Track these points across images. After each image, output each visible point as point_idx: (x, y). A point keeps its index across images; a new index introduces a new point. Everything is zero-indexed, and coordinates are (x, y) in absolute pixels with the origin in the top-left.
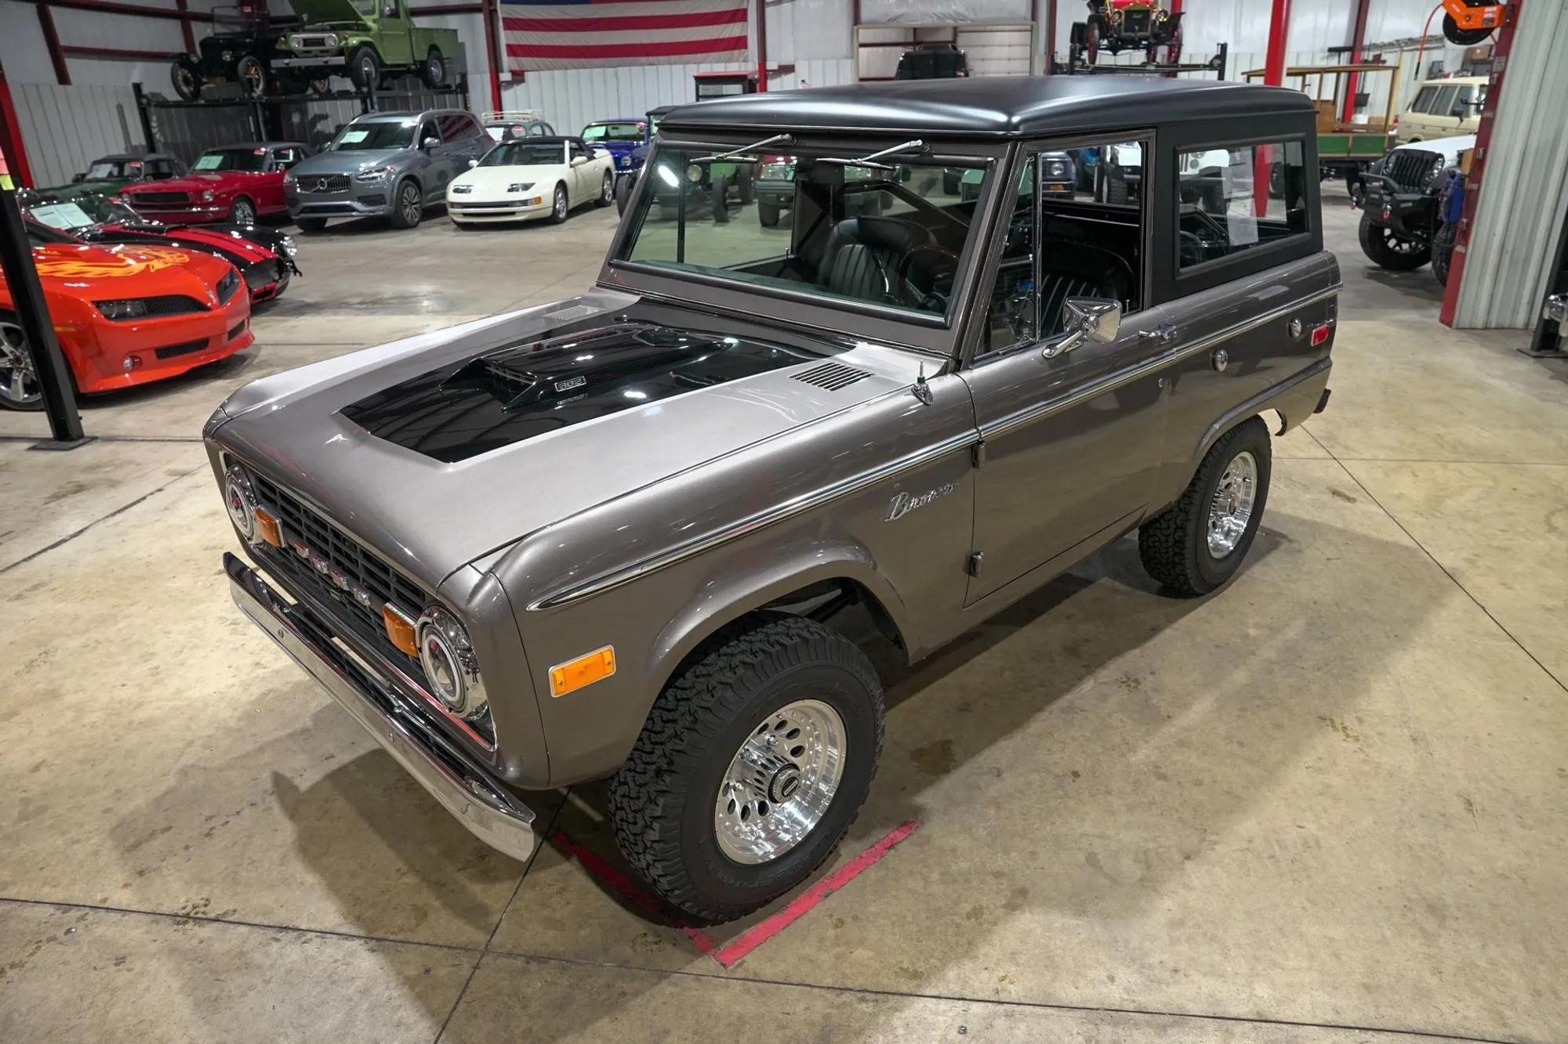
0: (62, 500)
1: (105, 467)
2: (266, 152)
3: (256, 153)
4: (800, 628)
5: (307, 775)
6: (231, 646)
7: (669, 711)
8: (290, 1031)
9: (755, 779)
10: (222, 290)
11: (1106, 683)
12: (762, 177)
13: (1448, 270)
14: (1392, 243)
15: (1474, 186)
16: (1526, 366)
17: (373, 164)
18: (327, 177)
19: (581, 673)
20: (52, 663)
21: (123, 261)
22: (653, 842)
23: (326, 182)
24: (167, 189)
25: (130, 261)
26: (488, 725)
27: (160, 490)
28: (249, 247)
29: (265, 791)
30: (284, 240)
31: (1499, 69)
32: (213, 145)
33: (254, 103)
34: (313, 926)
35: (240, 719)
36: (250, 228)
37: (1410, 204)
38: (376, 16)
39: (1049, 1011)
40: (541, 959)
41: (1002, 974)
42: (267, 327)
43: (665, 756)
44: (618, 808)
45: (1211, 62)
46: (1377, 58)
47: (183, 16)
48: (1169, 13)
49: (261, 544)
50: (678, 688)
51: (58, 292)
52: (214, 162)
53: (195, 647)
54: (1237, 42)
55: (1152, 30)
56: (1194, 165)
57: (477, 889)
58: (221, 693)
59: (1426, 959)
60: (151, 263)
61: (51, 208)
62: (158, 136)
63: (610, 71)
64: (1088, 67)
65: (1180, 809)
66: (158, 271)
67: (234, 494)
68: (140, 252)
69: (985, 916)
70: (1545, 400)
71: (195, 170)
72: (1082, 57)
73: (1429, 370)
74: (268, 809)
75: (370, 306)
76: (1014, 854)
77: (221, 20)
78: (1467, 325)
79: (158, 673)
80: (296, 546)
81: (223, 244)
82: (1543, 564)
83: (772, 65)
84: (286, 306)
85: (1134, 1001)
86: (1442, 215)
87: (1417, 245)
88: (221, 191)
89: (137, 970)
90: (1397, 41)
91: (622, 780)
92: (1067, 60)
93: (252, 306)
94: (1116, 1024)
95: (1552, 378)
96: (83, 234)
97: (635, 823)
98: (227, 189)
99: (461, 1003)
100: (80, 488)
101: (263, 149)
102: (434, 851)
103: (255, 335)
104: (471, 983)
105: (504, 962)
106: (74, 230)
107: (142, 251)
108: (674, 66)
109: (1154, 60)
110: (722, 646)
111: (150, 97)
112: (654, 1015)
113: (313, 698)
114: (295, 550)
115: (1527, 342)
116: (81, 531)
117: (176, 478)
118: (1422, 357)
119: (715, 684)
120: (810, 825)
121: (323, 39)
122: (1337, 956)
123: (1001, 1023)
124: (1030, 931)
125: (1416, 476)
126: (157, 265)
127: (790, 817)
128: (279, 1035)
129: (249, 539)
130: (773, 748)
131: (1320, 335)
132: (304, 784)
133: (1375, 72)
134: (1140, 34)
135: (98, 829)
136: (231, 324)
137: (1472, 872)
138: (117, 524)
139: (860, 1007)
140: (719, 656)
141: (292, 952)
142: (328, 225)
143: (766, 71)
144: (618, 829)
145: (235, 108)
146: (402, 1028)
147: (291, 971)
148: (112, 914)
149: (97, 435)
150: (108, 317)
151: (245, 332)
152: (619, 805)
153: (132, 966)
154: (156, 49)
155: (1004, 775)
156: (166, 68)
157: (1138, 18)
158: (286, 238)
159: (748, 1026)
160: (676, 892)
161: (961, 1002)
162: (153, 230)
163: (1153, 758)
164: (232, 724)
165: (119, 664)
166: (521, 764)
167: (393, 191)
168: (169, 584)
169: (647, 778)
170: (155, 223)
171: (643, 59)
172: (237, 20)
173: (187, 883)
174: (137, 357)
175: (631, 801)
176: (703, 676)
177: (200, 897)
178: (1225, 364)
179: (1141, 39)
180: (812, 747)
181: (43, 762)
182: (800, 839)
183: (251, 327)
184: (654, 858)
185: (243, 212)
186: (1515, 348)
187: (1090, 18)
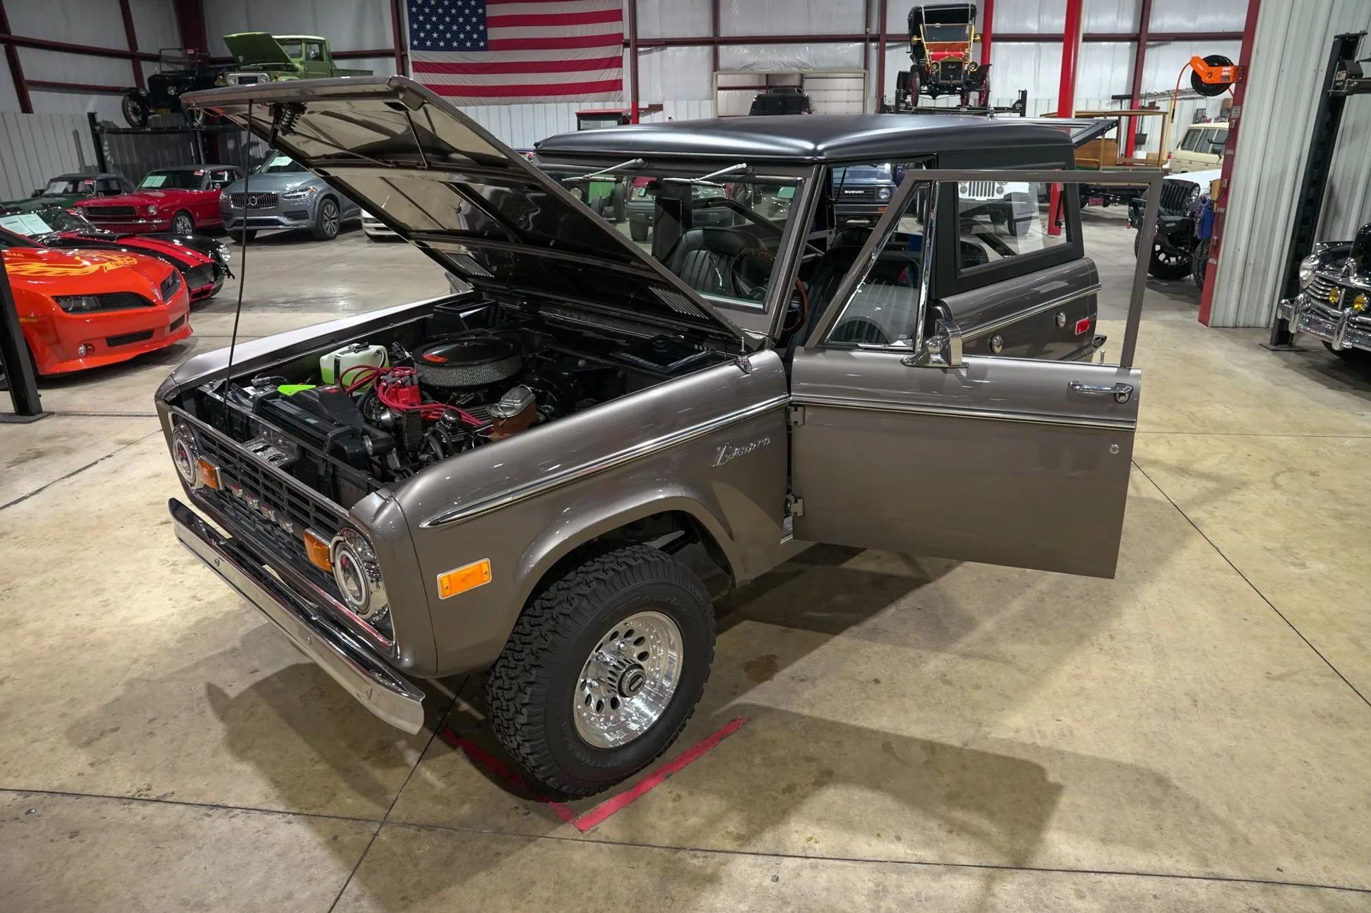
0: (22, 464)
1: (60, 437)
2: (204, 173)
3: (196, 174)
4: (644, 553)
5: (235, 685)
6: (172, 583)
7: (535, 617)
8: (219, 886)
9: (609, 678)
10: (166, 288)
11: (905, 610)
12: (633, 199)
13: (1204, 279)
14: (1162, 257)
15: (1222, 210)
16: (1266, 358)
17: (298, 184)
18: (257, 195)
19: (463, 580)
20: (14, 597)
21: (79, 262)
22: (522, 725)
23: (256, 199)
24: (116, 203)
25: (85, 263)
26: (388, 625)
27: (110, 456)
28: (189, 253)
29: (200, 698)
30: (220, 248)
31: (1237, 116)
32: (156, 168)
33: (195, 132)
34: (239, 804)
35: (178, 641)
36: (190, 237)
37: (1174, 224)
38: (302, 59)
39: (847, 863)
40: (430, 827)
41: (809, 835)
42: (203, 322)
43: (532, 654)
44: (494, 699)
45: (1014, 105)
46: (1152, 105)
47: (135, 57)
48: (979, 64)
49: (201, 489)
50: (542, 599)
51: (23, 288)
52: (158, 181)
53: (141, 583)
54: (1037, 89)
55: (964, 79)
56: (1000, 191)
57: (378, 773)
58: (162, 621)
59: (1151, 818)
60: (104, 265)
61: (15, 218)
62: (109, 159)
63: (504, 108)
64: (911, 109)
65: (961, 707)
66: (111, 271)
67: (181, 448)
68: (94, 256)
69: (797, 792)
70: (1278, 385)
71: (141, 188)
72: (907, 100)
73: (1188, 360)
74: (202, 713)
75: (293, 305)
76: (822, 744)
77: (168, 61)
78: (1220, 324)
79: (108, 605)
80: (232, 488)
81: (165, 250)
82: (1267, 514)
83: (643, 104)
84: (221, 305)
85: (916, 855)
86: (1196, 233)
87: (1182, 258)
88: (165, 205)
89: (88, 841)
90: (1168, 91)
91: (498, 675)
92: (893, 103)
93: (191, 303)
94: (900, 873)
95: (1286, 367)
96: (43, 240)
97: (508, 710)
98: (170, 204)
99: (363, 862)
100: (39, 455)
101: (202, 171)
102: (343, 744)
103: (193, 328)
104: (371, 847)
105: (399, 830)
106: (35, 237)
107: (95, 254)
108: (559, 105)
109: (967, 104)
110: (580, 566)
111: (103, 124)
112: (522, 869)
113: (241, 625)
114: (230, 491)
115: (1266, 338)
116: (40, 490)
117: (123, 446)
118: (1183, 350)
119: (573, 596)
120: (655, 717)
121: (256, 78)
122: (1081, 818)
123: (807, 873)
124: (834, 802)
125: (1171, 445)
126: (110, 266)
127: (638, 709)
128: (210, 890)
129: (192, 485)
130: (622, 652)
131: (1082, 326)
132: (232, 693)
133: (1150, 116)
134: (954, 82)
135: (55, 731)
136: (173, 318)
137: (1192, 753)
138: (71, 484)
139: (692, 862)
140: (577, 573)
141: (220, 824)
142: (257, 236)
143: (638, 109)
144: (494, 717)
145: (177, 135)
146: (314, 883)
147: (220, 839)
148: (67, 798)
149: (54, 410)
150: (65, 310)
151: (184, 326)
152: (495, 696)
153: (84, 838)
154: (110, 84)
155: (817, 682)
156: (118, 100)
157: (953, 68)
158: (221, 246)
159: (600, 877)
160: (542, 768)
161: (774, 857)
162: (105, 237)
163: (941, 669)
164: (172, 645)
165: (74, 597)
166: (414, 655)
167: (315, 207)
168: (117, 533)
169: (517, 672)
170: (107, 232)
171: (533, 98)
172: (182, 61)
173: (132, 772)
174: (90, 345)
175: (505, 692)
176: (564, 589)
177: (143, 783)
178: (1001, 348)
179: (955, 86)
180: (655, 652)
181: (8, 677)
182: (646, 728)
183: (189, 322)
184: (522, 738)
185: (183, 224)
186: (1258, 343)
187: (913, 68)
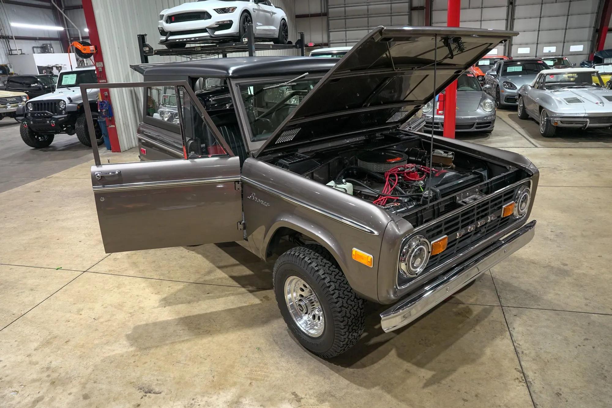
8: (555, 337)
31: (101, 66)
34: (512, 345)
141: (526, 347)
147: (533, 344)
153: (559, 389)
173: (509, 390)
177: (515, 382)
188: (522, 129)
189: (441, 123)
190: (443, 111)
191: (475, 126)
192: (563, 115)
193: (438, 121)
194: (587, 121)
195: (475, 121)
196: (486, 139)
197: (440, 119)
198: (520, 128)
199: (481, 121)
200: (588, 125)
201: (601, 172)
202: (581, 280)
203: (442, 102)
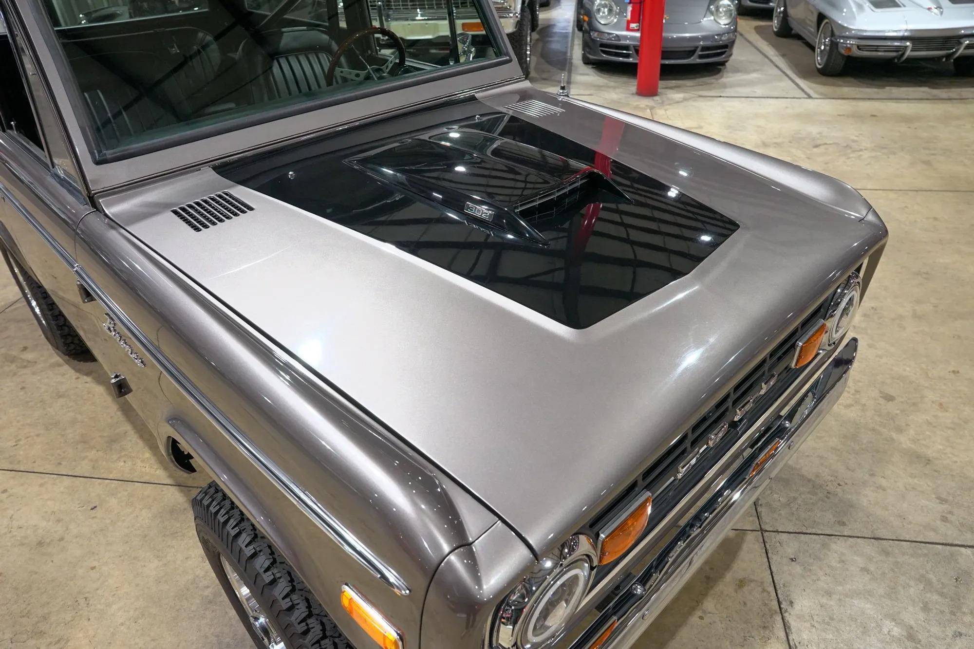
99: (810, 531)
104: (792, 530)
105: (766, 516)
146: (844, 557)
188: (781, 58)
189: (634, 47)
190: (639, 23)
191: (699, 52)
192: (865, 34)
193: (628, 42)
194: (906, 47)
195: (697, 44)
196: (717, 79)
197: (632, 38)
198: (777, 56)
199: (708, 43)
200: (908, 53)
201: (933, 154)
202: (924, 442)
203: (638, 5)
